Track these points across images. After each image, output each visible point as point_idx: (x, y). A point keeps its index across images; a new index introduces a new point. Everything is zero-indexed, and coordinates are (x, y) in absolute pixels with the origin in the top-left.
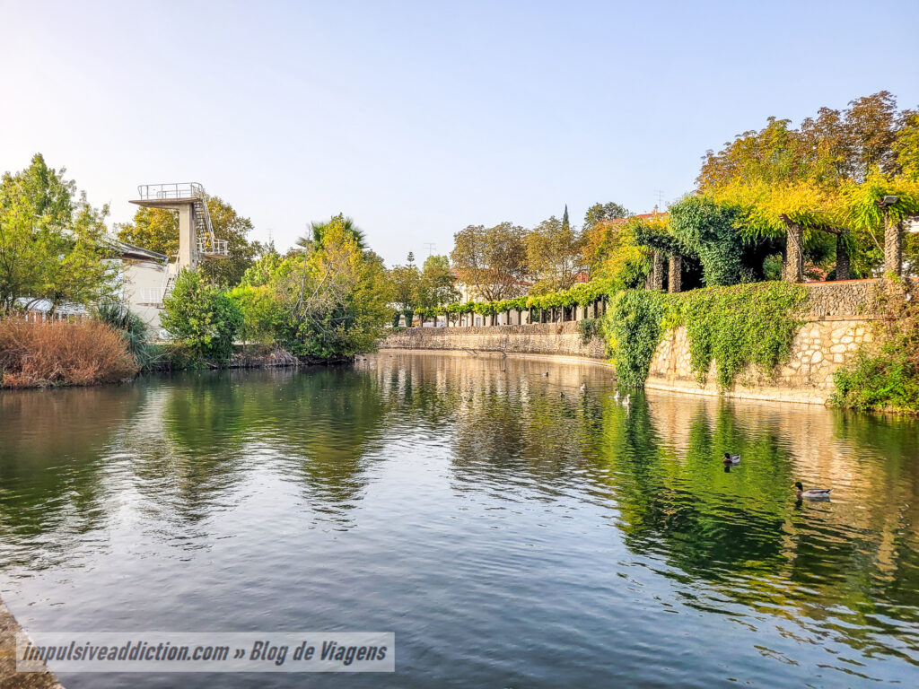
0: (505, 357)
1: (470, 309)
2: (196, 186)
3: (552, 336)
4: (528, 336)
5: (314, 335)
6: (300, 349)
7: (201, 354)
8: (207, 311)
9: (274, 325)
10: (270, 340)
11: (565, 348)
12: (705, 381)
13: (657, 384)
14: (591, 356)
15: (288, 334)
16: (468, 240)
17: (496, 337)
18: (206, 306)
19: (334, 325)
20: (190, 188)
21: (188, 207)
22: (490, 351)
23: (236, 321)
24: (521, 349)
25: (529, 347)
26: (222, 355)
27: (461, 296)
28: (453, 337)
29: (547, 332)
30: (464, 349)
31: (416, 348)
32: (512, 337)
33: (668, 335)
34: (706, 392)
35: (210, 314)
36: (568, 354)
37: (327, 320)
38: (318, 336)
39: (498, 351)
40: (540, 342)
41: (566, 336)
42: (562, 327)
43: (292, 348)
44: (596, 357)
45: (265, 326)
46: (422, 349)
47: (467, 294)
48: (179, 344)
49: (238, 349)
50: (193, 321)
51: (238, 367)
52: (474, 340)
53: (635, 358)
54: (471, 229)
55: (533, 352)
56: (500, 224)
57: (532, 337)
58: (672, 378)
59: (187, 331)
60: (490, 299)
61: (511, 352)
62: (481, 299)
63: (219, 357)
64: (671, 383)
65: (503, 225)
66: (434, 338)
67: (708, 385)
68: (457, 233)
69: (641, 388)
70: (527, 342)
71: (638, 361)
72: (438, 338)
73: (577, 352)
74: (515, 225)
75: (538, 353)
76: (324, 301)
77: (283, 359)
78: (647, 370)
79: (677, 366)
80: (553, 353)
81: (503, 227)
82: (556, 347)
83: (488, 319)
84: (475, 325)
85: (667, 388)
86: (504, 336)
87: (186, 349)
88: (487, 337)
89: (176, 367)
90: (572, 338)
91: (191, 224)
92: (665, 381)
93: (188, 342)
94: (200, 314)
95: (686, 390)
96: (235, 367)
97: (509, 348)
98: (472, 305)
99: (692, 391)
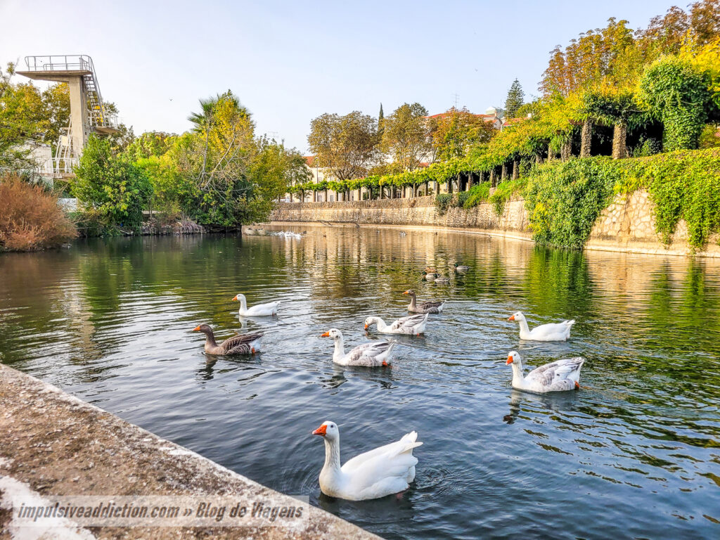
0: (358, 227)
1: (324, 187)
2: (86, 59)
3: (405, 210)
4: (380, 210)
5: (216, 204)
6: (204, 218)
7: (115, 222)
8: (120, 179)
9: (179, 195)
10: (176, 209)
11: (418, 220)
12: (669, 242)
13: (604, 246)
14: (448, 226)
15: (192, 204)
16: (322, 126)
17: (349, 210)
18: (119, 174)
19: (235, 196)
20: (78, 61)
21: (78, 80)
22: (344, 222)
23: (147, 190)
24: (374, 220)
25: (382, 219)
26: (133, 223)
27: (313, 176)
28: (309, 211)
29: (399, 206)
30: (319, 221)
31: (276, 221)
32: (364, 211)
33: (619, 199)
34: (670, 252)
35: (124, 183)
36: (422, 224)
37: (229, 191)
38: (221, 206)
39: (351, 222)
40: (393, 214)
41: (419, 209)
42: (415, 201)
43: (196, 217)
44: (454, 226)
45: (170, 196)
46: (281, 221)
47: (319, 175)
48: (93, 211)
49: (147, 218)
50: (108, 189)
51: (149, 235)
52: (328, 213)
53: (577, 221)
54: (326, 116)
55: (385, 223)
56: (351, 112)
57: (384, 210)
58: (625, 239)
59: (103, 199)
60: (341, 178)
61: (364, 223)
62: (335, 179)
63: (131, 225)
64: (624, 244)
65: (354, 114)
66: (291, 212)
67: (673, 246)
68: (314, 120)
69: (581, 250)
70: (379, 215)
71: (581, 224)
72: (295, 212)
73: (431, 222)
74: (364, 114)
75: (391, 223)
76: (228, 173)
77: (190, 228)
78: (588, 233)
79: (632, 228)
80: (407, 224)
81: (353, 115)
82: (410, 218)
83: (340, 195)
84: (329, 200)
85: (618, 250)
86: (357, 210)
87: (100, 216)
88: (341, 211)
89: (92, 235)
90: (427, 210)
91: (82, 97)
92: (616, 243)
93: (104, 209)
94: (114, 181)
95: (644, 251)
96: (146, 235)
97: (362, 220)
98: (325, 183)
99: (652, 251)
